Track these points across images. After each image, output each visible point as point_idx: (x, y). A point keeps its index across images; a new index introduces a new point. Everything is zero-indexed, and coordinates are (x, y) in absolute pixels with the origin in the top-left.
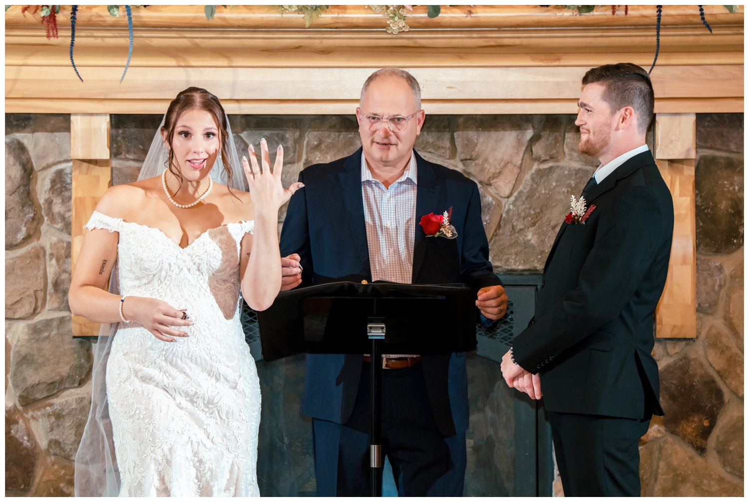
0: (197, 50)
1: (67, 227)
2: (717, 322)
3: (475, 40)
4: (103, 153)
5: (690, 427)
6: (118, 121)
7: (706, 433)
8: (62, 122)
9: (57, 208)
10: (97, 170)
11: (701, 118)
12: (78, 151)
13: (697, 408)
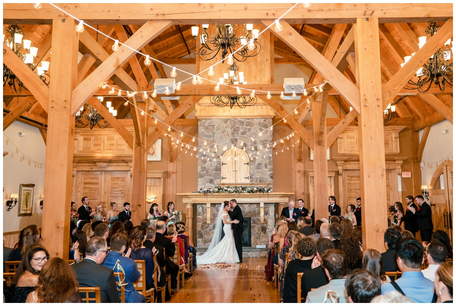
0: (218, 197)
1: (206, 214)
2: (266, 222)
3: (244, 196)
4: (210, 207)
5: (264, 232)
6: (211, 204)
8: (206, 204)
9: (205, 212)
11: (264, 203)
12: (207, 207)
13: (264, 230)
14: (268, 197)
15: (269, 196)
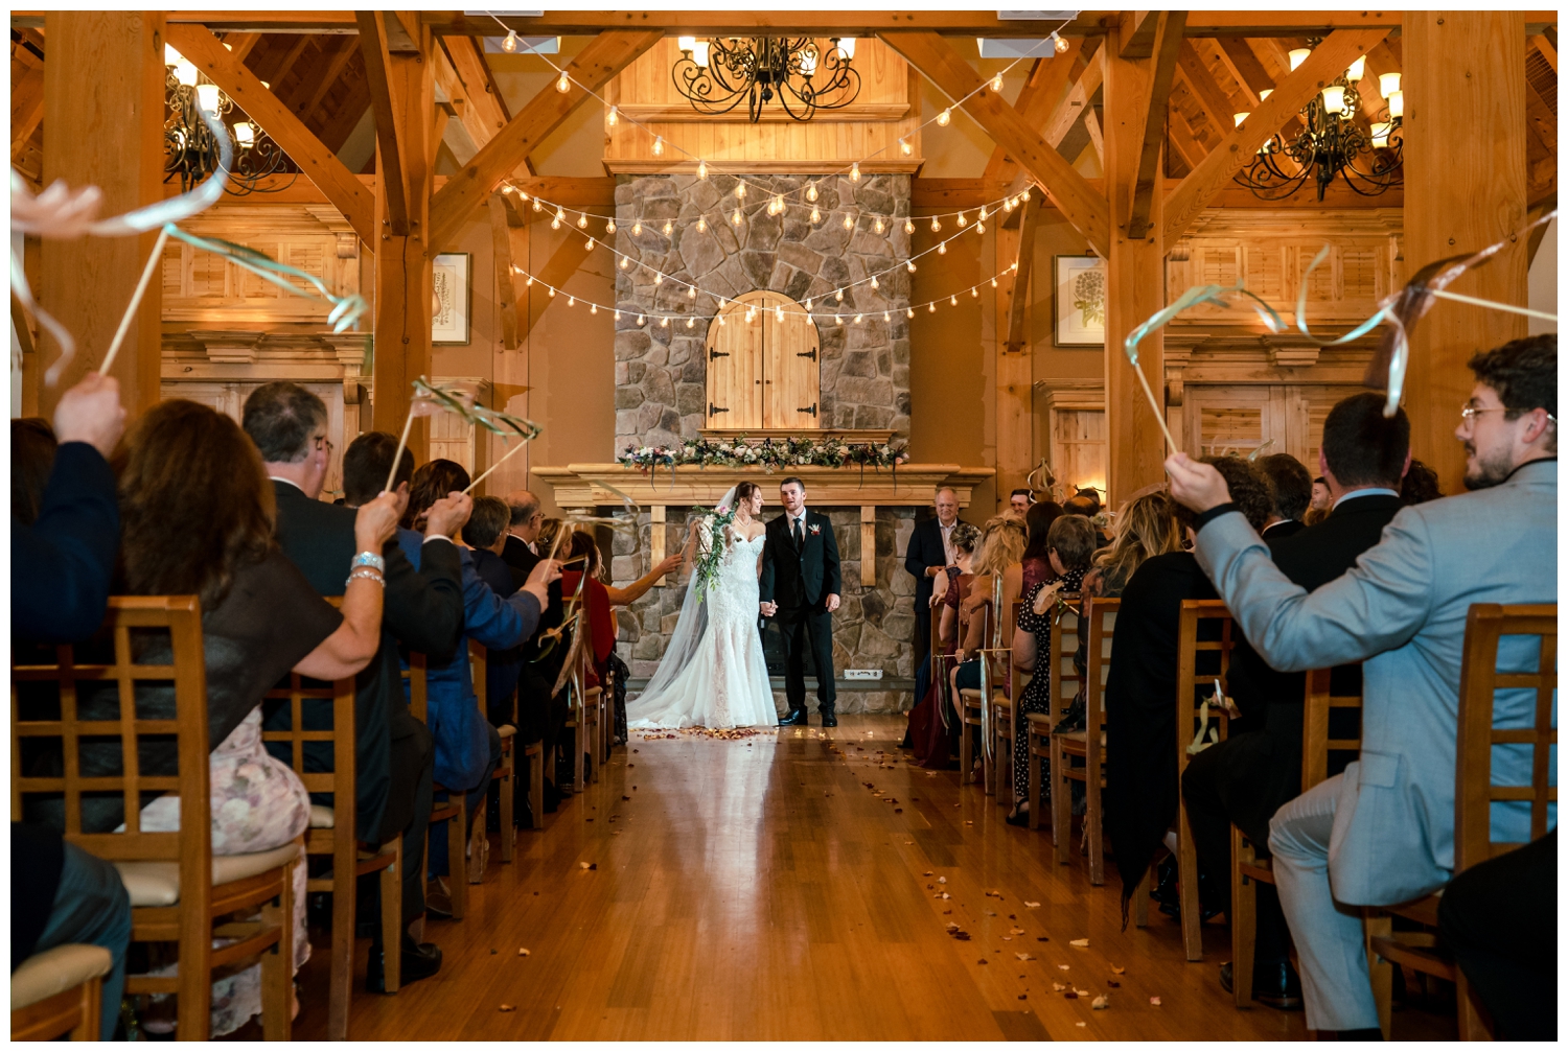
0: (697, 482)
1: (650, 547)
2: (882, 581)
4: (663, 519)
5: (873, 618)
6: (668, 508)
7: (879, 620)
8: (647, 509)
9: (646, 540)
10: (660, 526)
11: (877, 507)
12: (654, 519)
13: (876, 612)
14: (895, 482)
15: (898, 478)
